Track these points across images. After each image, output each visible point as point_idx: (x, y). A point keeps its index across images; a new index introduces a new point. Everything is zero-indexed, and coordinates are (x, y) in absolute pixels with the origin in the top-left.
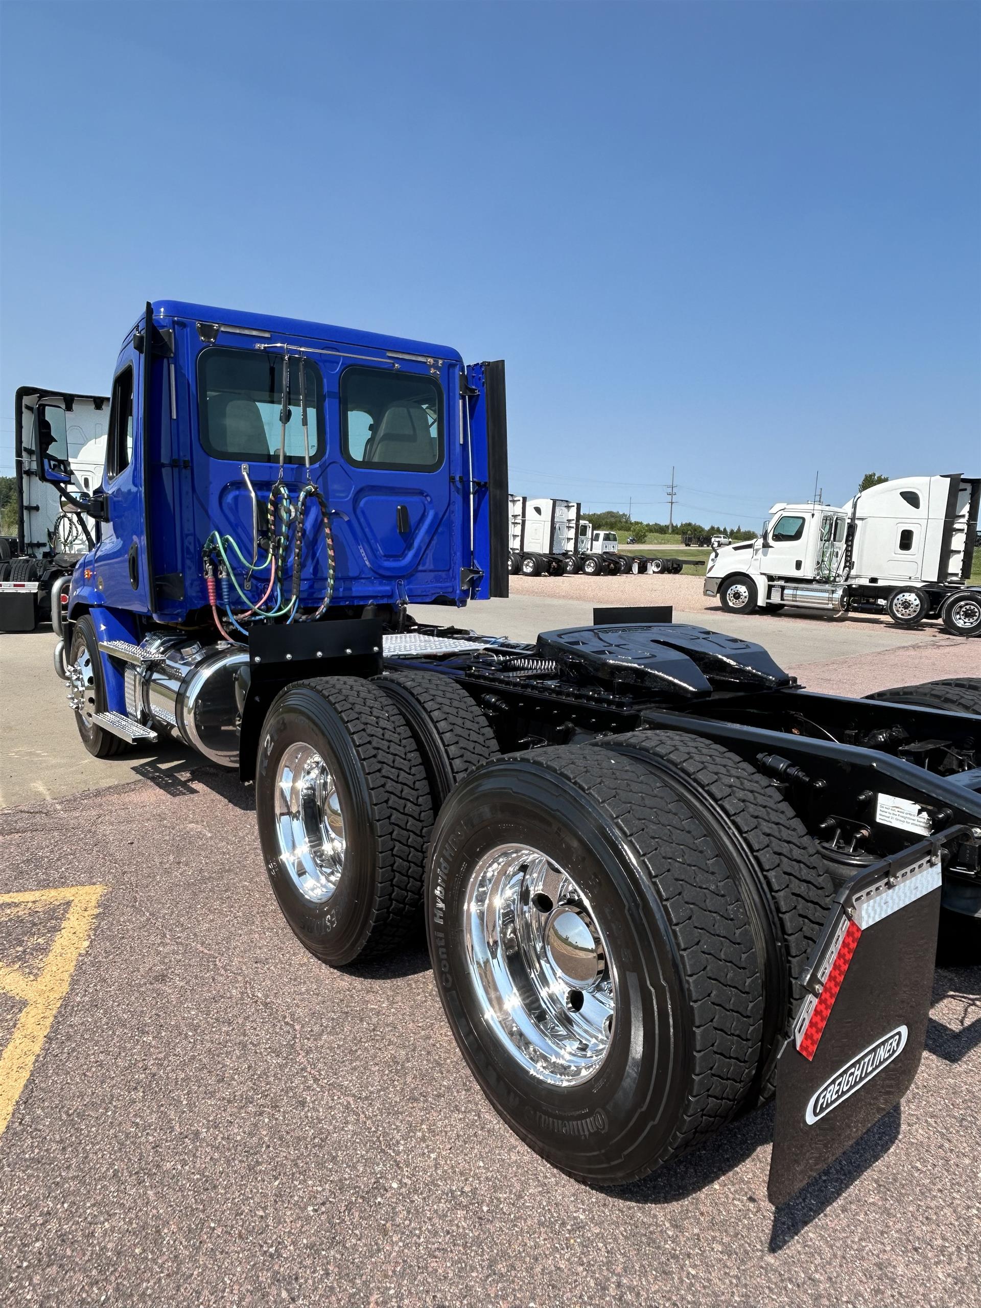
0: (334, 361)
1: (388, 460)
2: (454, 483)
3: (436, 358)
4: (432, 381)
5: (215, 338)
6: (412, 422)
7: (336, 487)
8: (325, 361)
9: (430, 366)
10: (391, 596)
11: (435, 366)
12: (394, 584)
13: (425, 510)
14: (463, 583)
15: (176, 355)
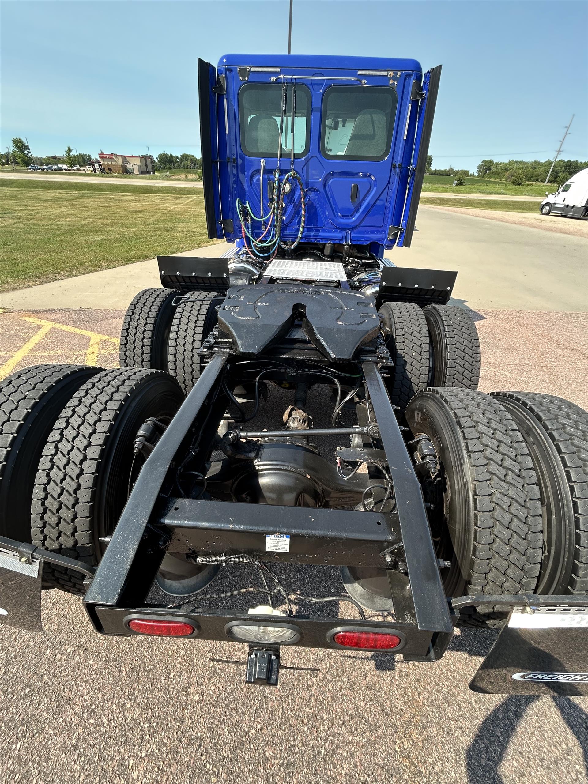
0: (319, 83)
1: (353, 154)
2: (395, 168)
3: (395, 71)
4: (389, 90)
5: (248, 78)
6: (373, 125)
7: (314, 172)
8: (312, 85)
9: (390, 79)
10: (341, 240)
11: (394, 78)
12: (344, 232)
13: (371, 187)
14: (389, 235)
15: (227, 92)
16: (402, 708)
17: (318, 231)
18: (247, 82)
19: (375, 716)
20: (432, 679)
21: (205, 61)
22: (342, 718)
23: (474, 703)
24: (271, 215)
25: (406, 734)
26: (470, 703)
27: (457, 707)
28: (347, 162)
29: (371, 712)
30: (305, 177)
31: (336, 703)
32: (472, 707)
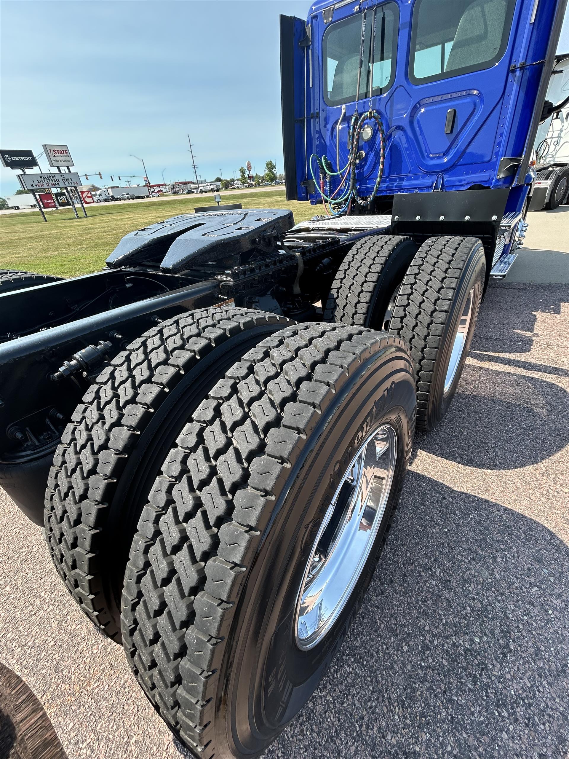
7: (399, 107)
12: (434, 177)
13: (475, 109)
14: (500, 171)
15: (313, 42)
16: (73, 677)
17: (402, 179)
18: (332, 22)
19: (48, 662)
20: (126, 677)
21: (289, 16)
22: (27, 641)
23: (133, 740)
24: (347, 168)
25: (48, 702)
26: (130, 738)
27: (115, 727)
28: (442, 81)
29: (49, 656)
30: (389, 116)
31: (38, 625)
32: (127, 744)
